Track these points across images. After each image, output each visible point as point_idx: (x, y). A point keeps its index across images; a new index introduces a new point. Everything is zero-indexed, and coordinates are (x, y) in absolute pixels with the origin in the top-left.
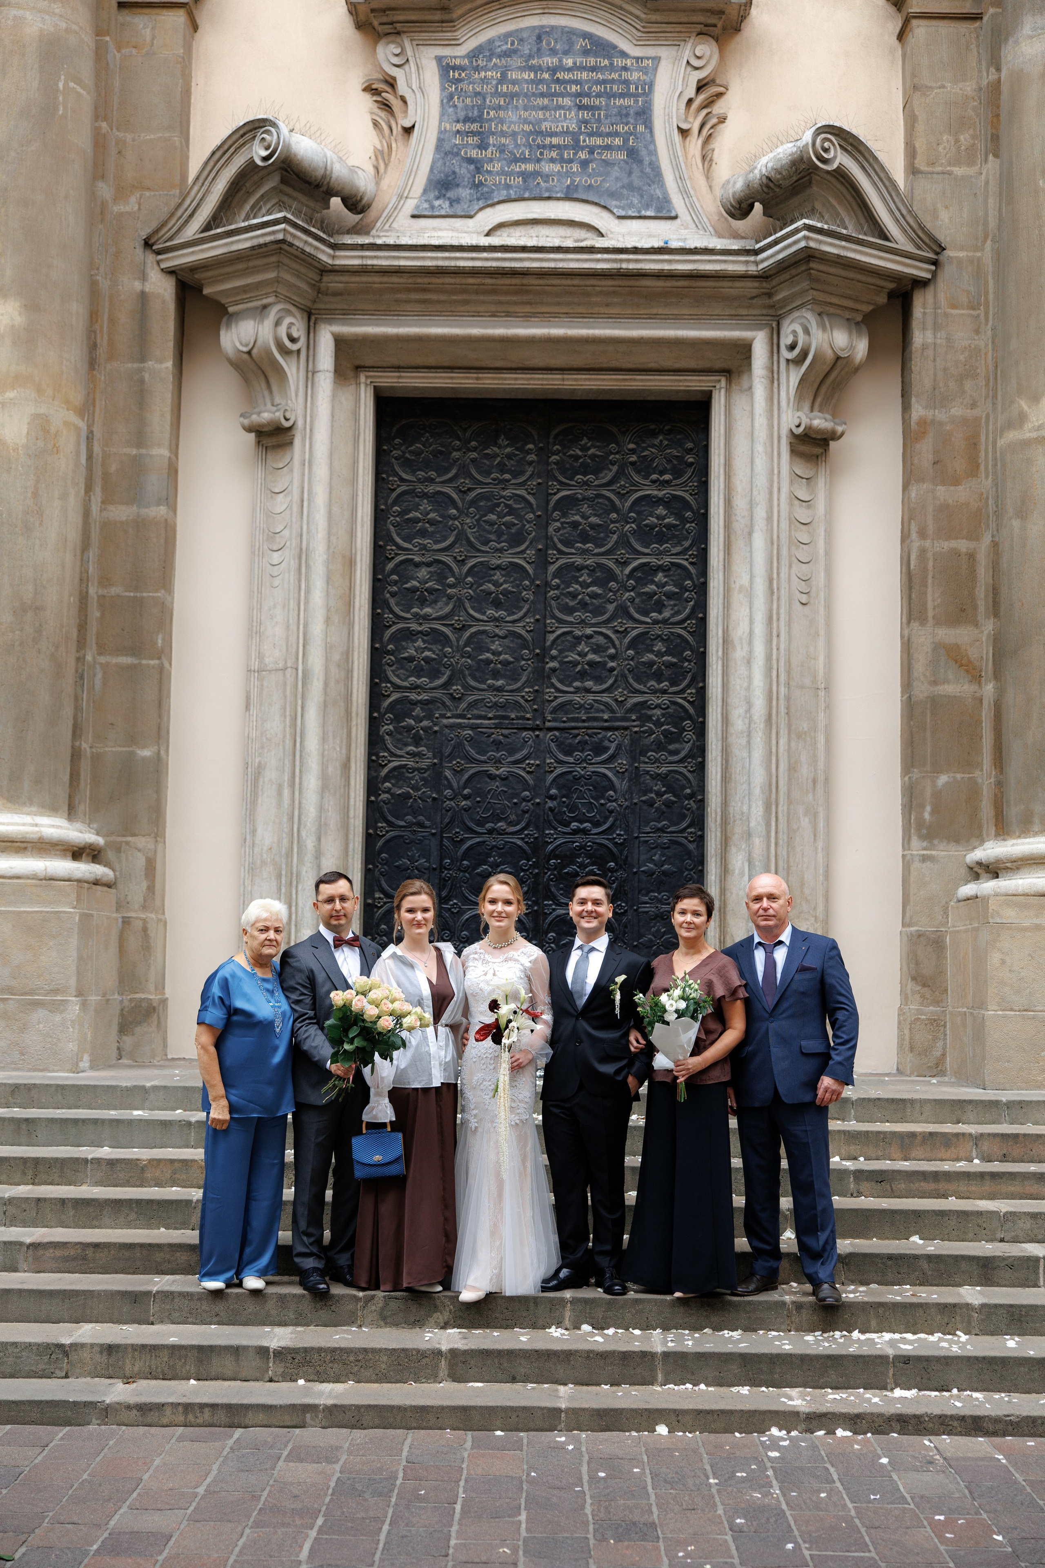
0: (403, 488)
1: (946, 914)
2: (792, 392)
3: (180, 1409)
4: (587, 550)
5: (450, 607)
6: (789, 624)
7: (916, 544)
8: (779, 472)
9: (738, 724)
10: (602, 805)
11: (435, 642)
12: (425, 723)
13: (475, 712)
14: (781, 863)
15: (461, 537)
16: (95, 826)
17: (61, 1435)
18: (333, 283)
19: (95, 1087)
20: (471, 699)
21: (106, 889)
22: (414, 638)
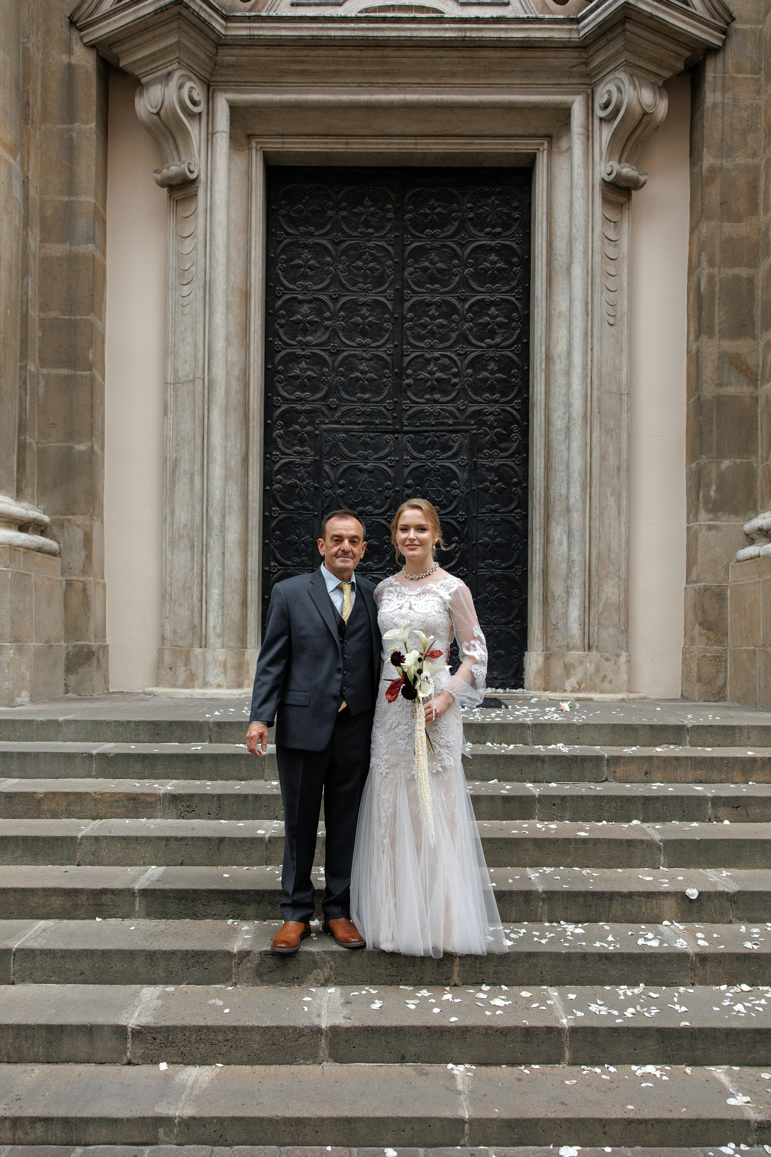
0: (288, 240)
1: (726, 572)
2: (605, 146)
4: (435, 290)
5: (327, 335)
6: (601, 338)
7: (705, 271)
8: (593, 215)
9: (558, 423)
10: (448, 491)
11: (315, 364)
12: (308, 428)
13: (348, 419)
14: (594, 533)
15: (335, 279)
16: (42, 507)
18: (228, 56)
19: (14, 721)
20: (343, 408)
21: (48, 556)
22: (299, 361)
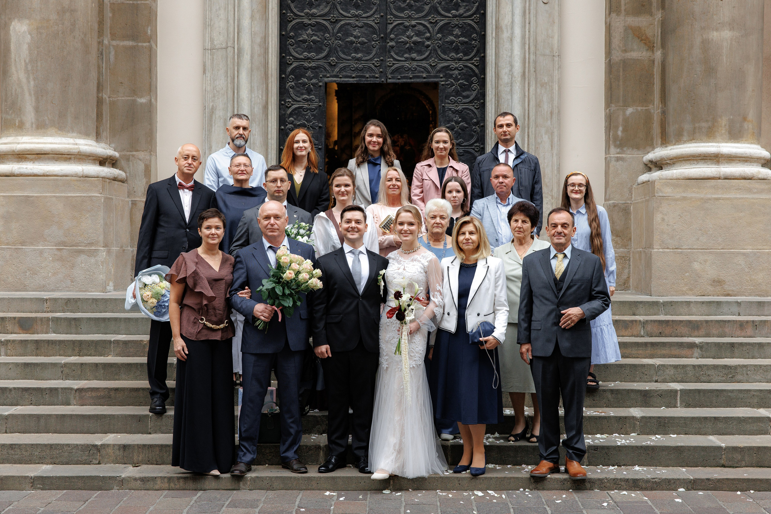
1: (631, 192)
3: (166, 480)
6: (536, 16)
9: (505, 78)
11: (319, 30)
12: (314, 81)
13: (344, 73)
16: (113, 145)
17: (96, 495)
19: (116, 299)
20: (341, 65)
21: (120, 183)
22: (306, 28)
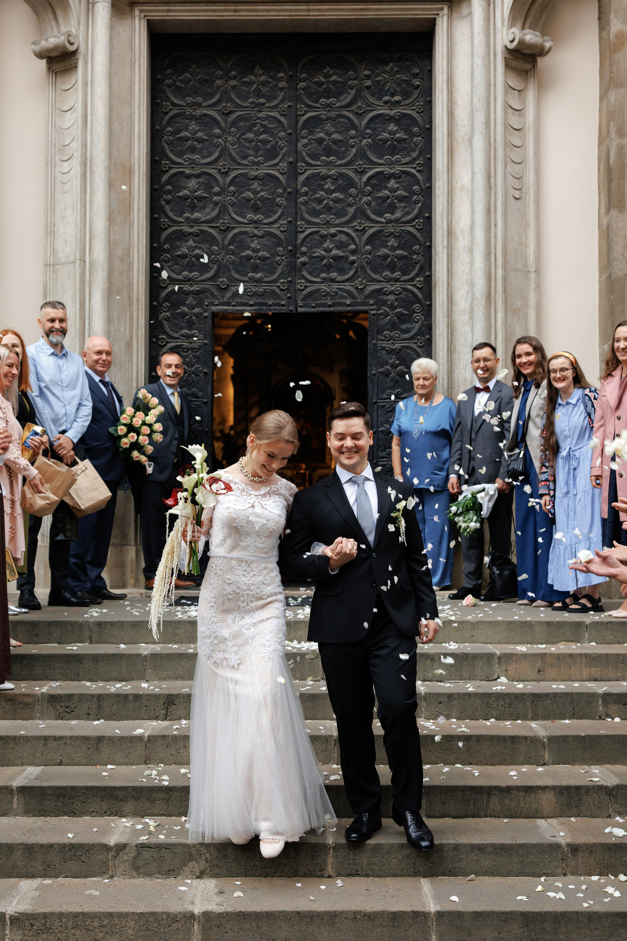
0: (175, 111)
4: (331, 162)
5: (216, 211)
6: (505, 213)
8: (495, 84)
9: (462, 303)
11: (204, 241)
12: (197, 310)
20: (235, 289)
22: (187, 238)
